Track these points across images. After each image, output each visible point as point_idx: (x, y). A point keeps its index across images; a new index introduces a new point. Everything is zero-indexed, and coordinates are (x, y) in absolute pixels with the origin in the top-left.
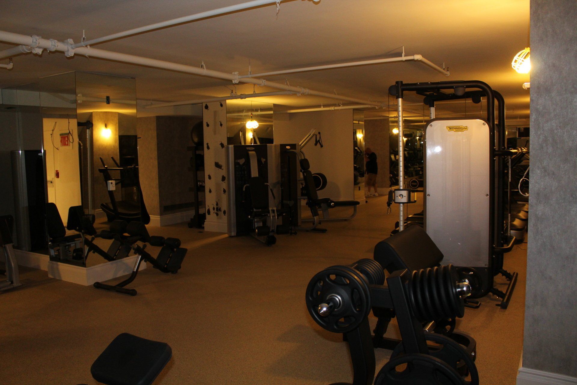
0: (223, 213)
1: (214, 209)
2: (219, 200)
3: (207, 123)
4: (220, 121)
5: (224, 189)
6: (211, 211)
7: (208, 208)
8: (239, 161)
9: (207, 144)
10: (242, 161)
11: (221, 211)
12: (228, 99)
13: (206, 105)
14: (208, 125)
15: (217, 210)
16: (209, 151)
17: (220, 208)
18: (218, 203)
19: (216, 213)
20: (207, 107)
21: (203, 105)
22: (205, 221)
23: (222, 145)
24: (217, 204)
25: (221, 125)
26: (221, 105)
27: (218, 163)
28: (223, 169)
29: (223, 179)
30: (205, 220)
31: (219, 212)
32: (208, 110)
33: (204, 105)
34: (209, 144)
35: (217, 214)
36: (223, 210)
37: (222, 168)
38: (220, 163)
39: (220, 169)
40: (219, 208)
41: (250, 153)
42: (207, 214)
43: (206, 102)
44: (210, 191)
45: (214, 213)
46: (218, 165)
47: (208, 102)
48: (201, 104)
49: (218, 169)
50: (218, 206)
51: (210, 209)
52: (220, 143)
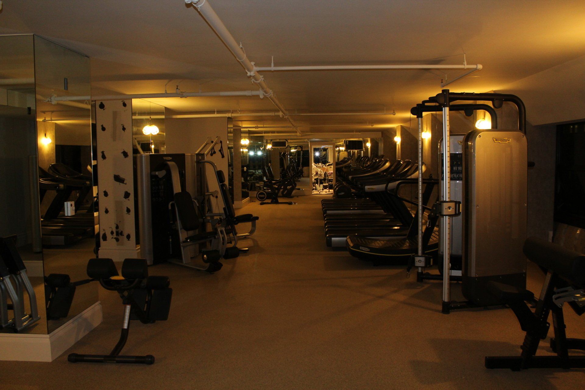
0: (126, 237)
1: (112, 233)
2: (120, 222)
3: (102, 126)
4: (122, 125)
5: (127, 208)
6: (107, 236)
7: (104, 232)
8: (157, 173)
9: (103, 152)
10: (161, 174)
11: (123, 235)
12: (133, 98)
13: (101, 103)
14: (103, 129)
15: (117, 234)
16: (105, 160)
17: (122, 232)
18: (118, 225)
19: (115, 238)
20: (102, 106)
21: (96, 104)
22: (99, 250)
23: (125, 154)
24: (117, 227)
25: (124, 129)
26: (125, 105)
27: (119, 176)
28: (126, 184)
29: (127, 195)
30: (99, 248)
31: (120, 237)
32: (104, 110)
33: (98, 104)
34: (104, 153)
35: (117, 240)
36: (125, 234)
37: (125, 182)
38: (122, 176)
39: (121, 184)
40: (120, 232)
41: (169, 163)
42: (101, 240)
43: (102, 100)
44: (107, 211)
45: (112, 238)
46: (118, 179)
47: (105, 100)
48: (94, 102)
49: (118, 183)
50: (118, 230)
51: (106, 233)
52: (122, 151)
